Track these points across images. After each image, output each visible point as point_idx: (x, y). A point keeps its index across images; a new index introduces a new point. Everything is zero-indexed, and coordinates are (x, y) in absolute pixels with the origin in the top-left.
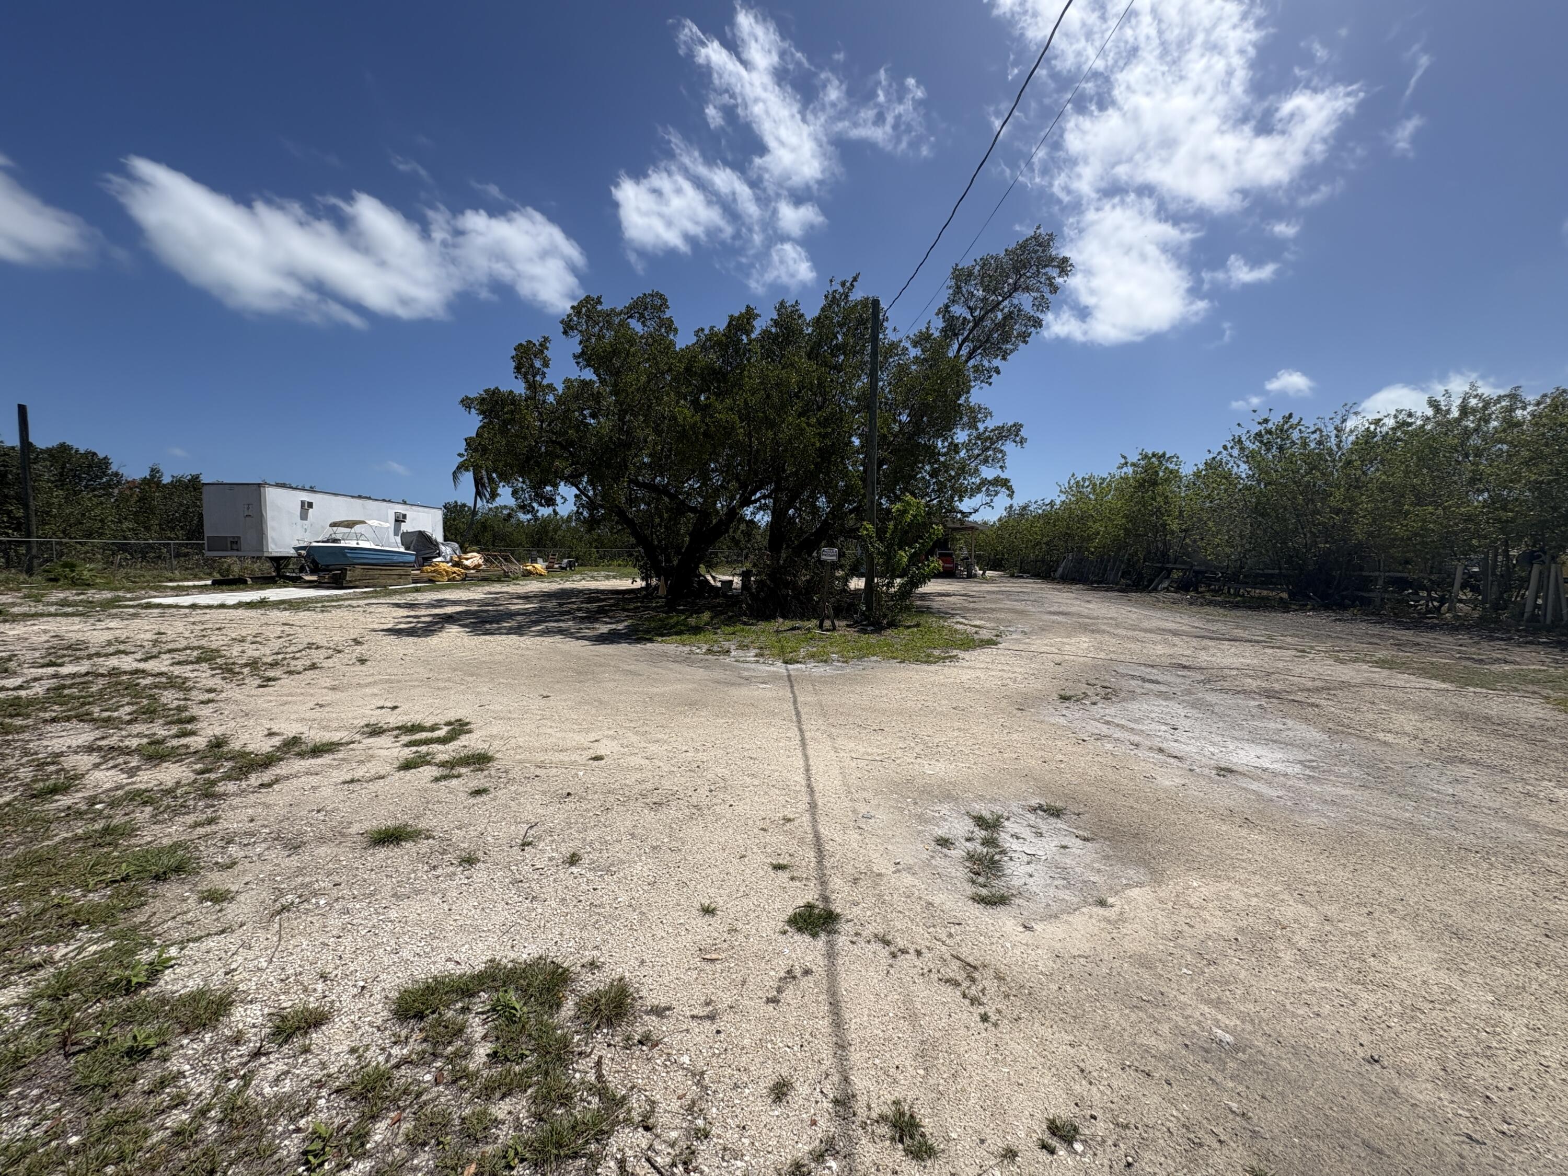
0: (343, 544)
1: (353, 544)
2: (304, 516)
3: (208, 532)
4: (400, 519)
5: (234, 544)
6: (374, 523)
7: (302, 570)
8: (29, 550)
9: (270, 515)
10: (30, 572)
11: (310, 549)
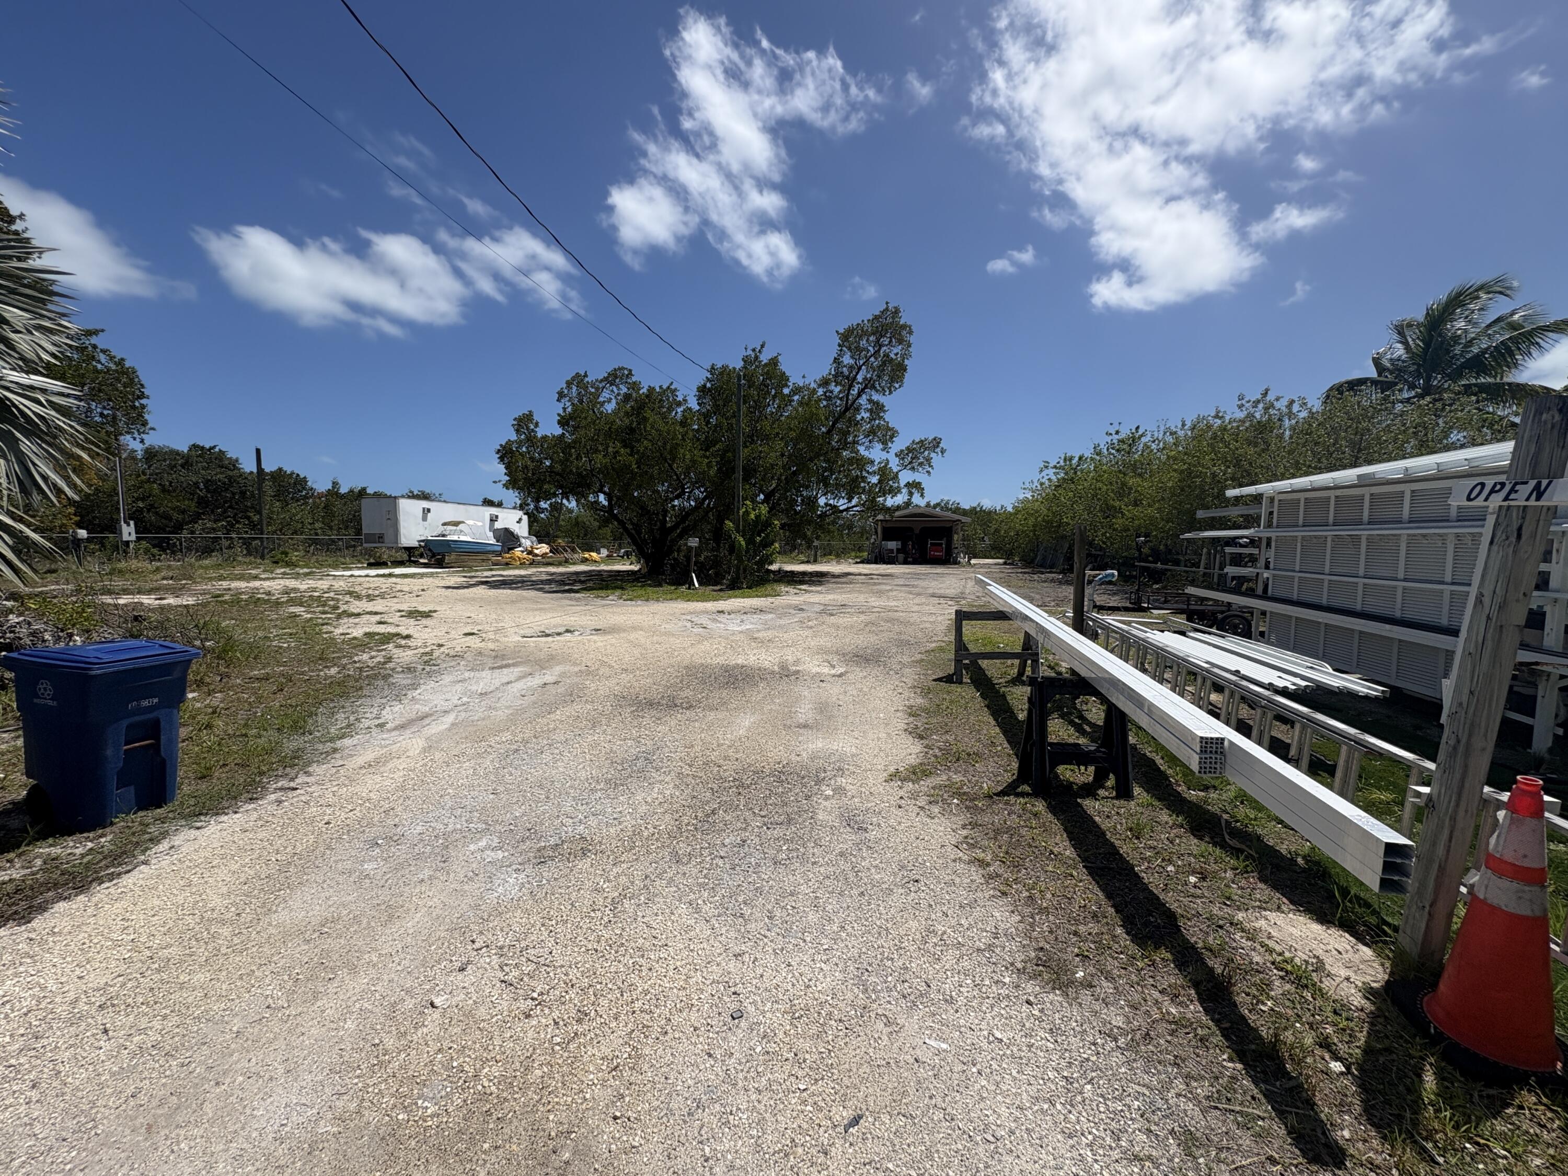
0: (448, 538)
1: (455, 538)
3: (365, 530)
4: (494, 519)
5: (381, 538)
6: (470, 522)
7: (420, 556)
8: (262, 542)
9: (403, 518)
10: (263, 557)
11: (426, 541)
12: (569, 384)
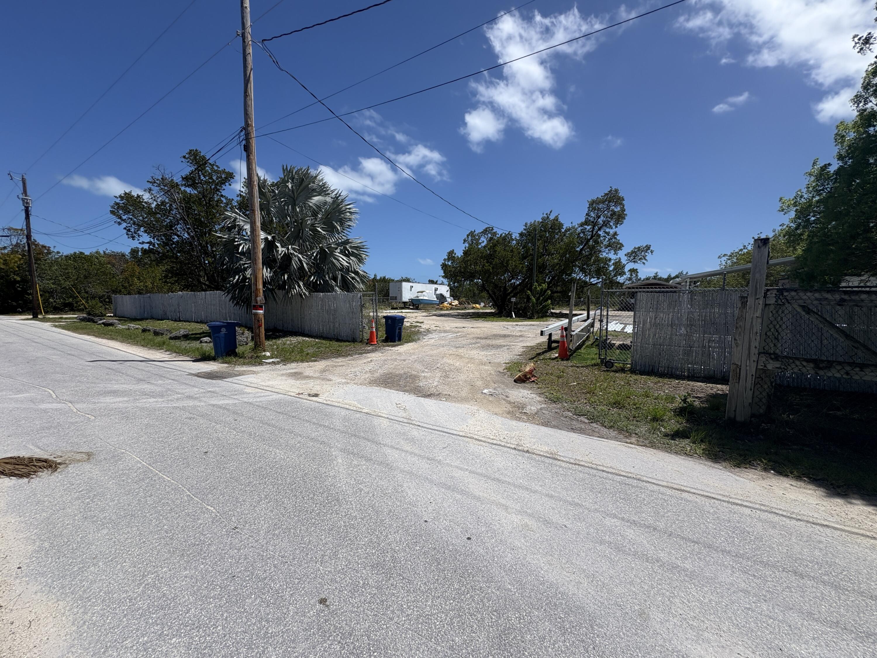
0: (420, 298)
1: (422, 298)
2: (411, 290)
3: (390, 295)
4: (436, 290)
5: (395, 298)
6: (427, 291)
7: (410, 305)
9: (403, 290)
11: (412, 299)
12: (468, 236)
